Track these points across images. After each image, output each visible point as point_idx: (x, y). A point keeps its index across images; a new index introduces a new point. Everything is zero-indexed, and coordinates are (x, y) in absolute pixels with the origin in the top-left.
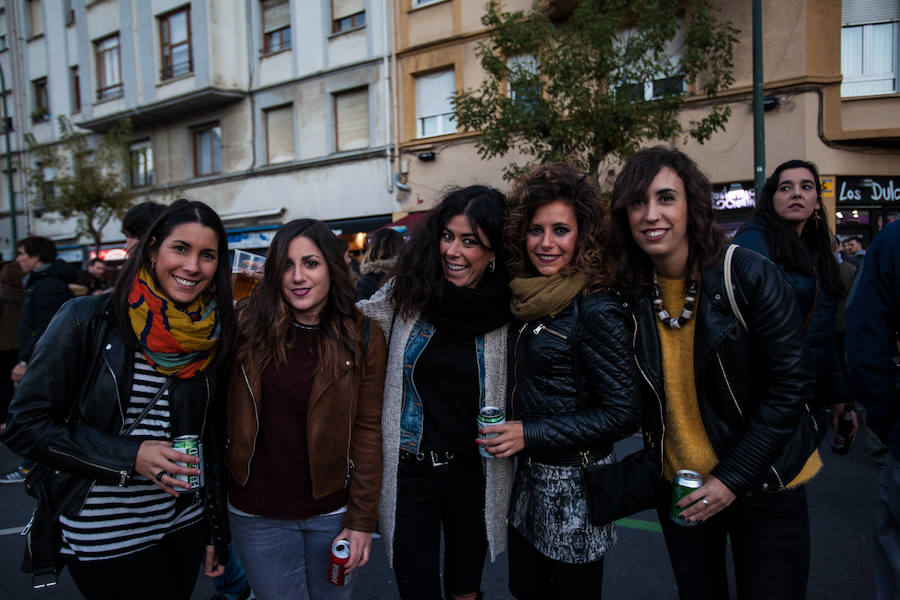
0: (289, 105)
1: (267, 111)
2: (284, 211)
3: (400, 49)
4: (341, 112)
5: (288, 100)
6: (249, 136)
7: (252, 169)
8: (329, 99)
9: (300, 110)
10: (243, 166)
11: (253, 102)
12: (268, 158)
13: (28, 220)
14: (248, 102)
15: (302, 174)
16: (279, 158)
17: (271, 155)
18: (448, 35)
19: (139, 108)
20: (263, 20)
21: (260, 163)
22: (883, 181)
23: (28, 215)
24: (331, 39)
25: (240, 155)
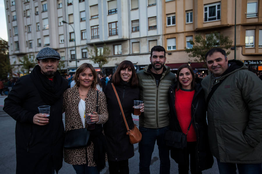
0: (139, 42)
1: (133, 43)
2: (137, 63)
3: (164, 34)
4: (150, 44)
5: (138, 41)
6: (128, 48)
7: (129, 54)
8: (148, 42)
9: (141, 44)
10: (128, 53)
11: (130, 41)
12: (133, 52)
13: (68, 63)
14: (128, 41)
15: (141, 56)
16: (135, 52)
17: (133, 51)
18: (175, 32)
19: (104, 41)
20: (132, 25)
21: (131, 53)
22: (251, 61)
23: (68, 61)
24: (149, 30)
25: (126, 51)
